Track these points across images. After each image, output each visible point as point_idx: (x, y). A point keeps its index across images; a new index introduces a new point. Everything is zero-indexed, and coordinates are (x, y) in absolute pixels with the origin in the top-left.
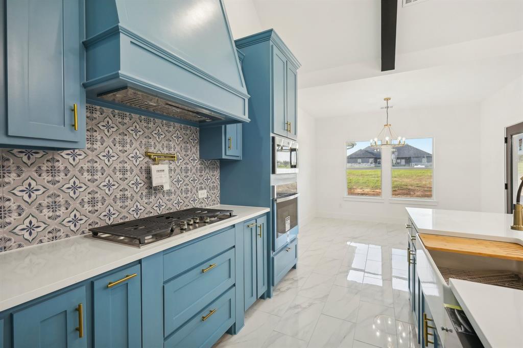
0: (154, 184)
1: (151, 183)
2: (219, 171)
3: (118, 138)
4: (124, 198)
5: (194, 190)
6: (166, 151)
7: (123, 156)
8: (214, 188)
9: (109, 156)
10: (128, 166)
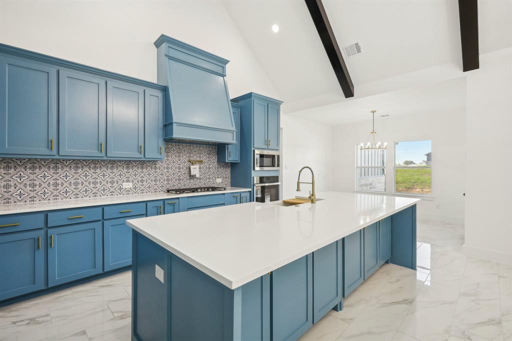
0: (192, 174)
1: (190, 173)
2: (230, 168)
3: (177, 154)
4: (179, 180)
5: (214, 178)
6: (198, 159)
7: (179, 162)
8: (226, 178)
9: (174, 162)
10: (181, 166)
